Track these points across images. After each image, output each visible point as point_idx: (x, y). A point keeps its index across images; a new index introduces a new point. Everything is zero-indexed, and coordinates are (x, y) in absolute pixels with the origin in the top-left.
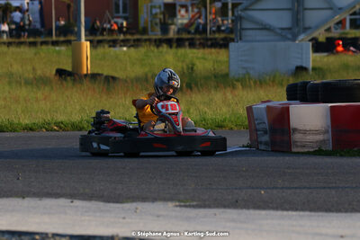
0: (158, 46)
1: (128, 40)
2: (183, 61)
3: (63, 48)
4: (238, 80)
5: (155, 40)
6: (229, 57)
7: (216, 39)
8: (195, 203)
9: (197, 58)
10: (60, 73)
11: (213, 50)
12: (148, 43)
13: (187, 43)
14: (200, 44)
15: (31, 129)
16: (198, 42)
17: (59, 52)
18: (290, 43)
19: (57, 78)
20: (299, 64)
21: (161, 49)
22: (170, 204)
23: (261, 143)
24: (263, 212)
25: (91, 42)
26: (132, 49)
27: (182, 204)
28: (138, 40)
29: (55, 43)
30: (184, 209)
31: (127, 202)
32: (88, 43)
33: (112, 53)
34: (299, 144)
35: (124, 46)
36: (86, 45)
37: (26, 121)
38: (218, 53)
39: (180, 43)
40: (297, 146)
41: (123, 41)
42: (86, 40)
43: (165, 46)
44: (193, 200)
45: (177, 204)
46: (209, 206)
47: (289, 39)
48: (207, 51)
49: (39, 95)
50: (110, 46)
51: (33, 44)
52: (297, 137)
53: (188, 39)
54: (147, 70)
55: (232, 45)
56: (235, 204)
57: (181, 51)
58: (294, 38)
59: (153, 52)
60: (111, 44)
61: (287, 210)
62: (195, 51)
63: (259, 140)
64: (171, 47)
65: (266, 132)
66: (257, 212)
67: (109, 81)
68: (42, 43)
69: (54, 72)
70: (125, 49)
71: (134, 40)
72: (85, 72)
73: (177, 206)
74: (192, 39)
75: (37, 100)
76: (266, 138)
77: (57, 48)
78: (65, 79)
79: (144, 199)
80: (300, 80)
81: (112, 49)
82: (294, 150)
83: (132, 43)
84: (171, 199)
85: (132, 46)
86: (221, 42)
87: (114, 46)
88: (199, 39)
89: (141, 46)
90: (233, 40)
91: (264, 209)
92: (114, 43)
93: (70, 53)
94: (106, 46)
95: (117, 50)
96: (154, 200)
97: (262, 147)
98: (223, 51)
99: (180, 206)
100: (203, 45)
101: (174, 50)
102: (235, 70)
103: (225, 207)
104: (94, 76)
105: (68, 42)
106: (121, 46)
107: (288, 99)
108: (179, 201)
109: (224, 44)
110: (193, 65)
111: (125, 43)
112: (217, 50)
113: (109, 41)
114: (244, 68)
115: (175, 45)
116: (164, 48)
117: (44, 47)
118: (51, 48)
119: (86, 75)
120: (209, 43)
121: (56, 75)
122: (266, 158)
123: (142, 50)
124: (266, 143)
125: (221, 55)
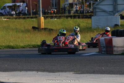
0: (67, 18)
1: (57, 16)
2: (76, 23)
3: (34, 19)
4: (95, 30)
5: (66, 16)
6: (91, 21)
7: (87, 15)
8: (80, 72)
9: (81, 22)
10: (34, 28)
11: (86, 19)
12: (63, 17)
13: (77, 17)
14: (82, 17)
15: (24, 48)
16: (81, 16)
17: (33, 21)
18: (113, 16)
19: (33, 30)
20: (116, 24)
21: (68, 19)
22: (71, 73)
23: (103, 51)
24: (103, 75)
25: (44, 17)
26: (58, 19)
27: (76, 73)
28: (60, 16)
29: (32, 18)
30: (76, 74)
31: (56, 72)
32: (43, 17)
33: (51, 21)
34: (116, 51)
35: (56, 18)
36: (42, 18)
37: (22, 45)
38: (88, 20)
39: (75, 17)
40: (115, 52)
41: (55, 16)
42: (42, 17)
43: (69, 18)
44: (79, 71)
45: (74, 72)
46: (85, 73)
47: (112, 15)
48: (84, 19)
49: (27, 36)
50: (51, 18)
51: (24, 18)
52: (115, 49)
53: (77, 16)
54: (63, 26)
55: (92, 17)
56: (94, 72)
57: (75, 20)
58: (114, 14)
59: (65, 20)
60: (51, 17)
61: (112, 74)
62: (80, 19)
63: (102, 50)
64: (72, 18)
65: (104, 48)
66: (101, 75)
67: (50, 31)
68: (27, 18)
69: (31, 28)
70: (56, 19)
71: (59, 16)
72: (42, 28)
73: (73, 73)
74: (79, 15)
75: (26, 37)
76: (105, 49)
77: (32, 19)
78: (35, 30)
79: (62, 71)
80: (116, 29)
81: (51, 19)
82: (114, 53)
83: (58, 17)
84: (72, 71)
85: (58, 18)
86: (89, 16)
87: (52, 18)
88: (81, 15)
89: (61, 18)
90: (93, 16)
91: (104, 74)
92: (52, 17)
93: (37, 21)
94: (49, 18)
95: (53, 20)
96: (66, 71)
97: (103, 53)
98: (90, 19)
99: (75, 73)
100: (83, 18)
101: (73, 19)
102: (94, 26)
103: (90, 73)
104: (45, 29)
105: (36, 17)
106: (54, 18)
107: (112, 36)
108: (74, 71)
109: (90, 17)
110: (79, 24)
111: (56, 17)
112: (87, 19)
113: (50, 17)
114: (97, 25)
115: (73, 18)
116: (69, 19)
117: (28, 19)
118: (30, 19)
119: (42, 29)
120: (85, 17)
121: (32, 28)
122: (104, 56)
123: (62, 20)
124: (104, 51)
125: (89, 21)
